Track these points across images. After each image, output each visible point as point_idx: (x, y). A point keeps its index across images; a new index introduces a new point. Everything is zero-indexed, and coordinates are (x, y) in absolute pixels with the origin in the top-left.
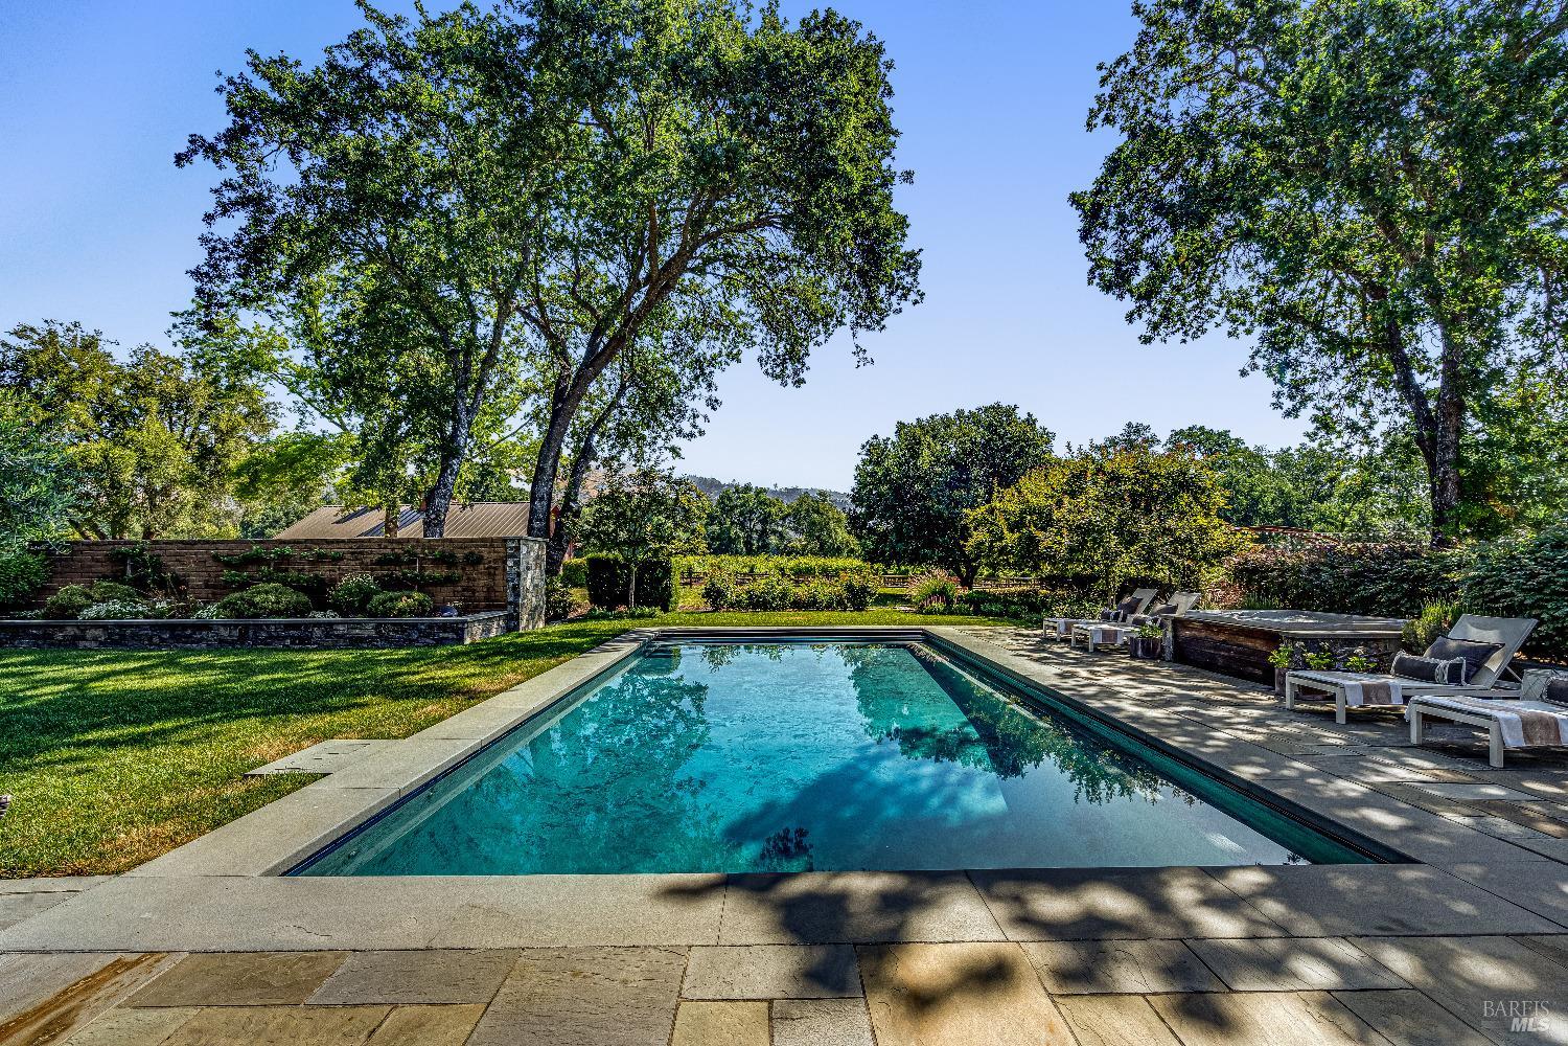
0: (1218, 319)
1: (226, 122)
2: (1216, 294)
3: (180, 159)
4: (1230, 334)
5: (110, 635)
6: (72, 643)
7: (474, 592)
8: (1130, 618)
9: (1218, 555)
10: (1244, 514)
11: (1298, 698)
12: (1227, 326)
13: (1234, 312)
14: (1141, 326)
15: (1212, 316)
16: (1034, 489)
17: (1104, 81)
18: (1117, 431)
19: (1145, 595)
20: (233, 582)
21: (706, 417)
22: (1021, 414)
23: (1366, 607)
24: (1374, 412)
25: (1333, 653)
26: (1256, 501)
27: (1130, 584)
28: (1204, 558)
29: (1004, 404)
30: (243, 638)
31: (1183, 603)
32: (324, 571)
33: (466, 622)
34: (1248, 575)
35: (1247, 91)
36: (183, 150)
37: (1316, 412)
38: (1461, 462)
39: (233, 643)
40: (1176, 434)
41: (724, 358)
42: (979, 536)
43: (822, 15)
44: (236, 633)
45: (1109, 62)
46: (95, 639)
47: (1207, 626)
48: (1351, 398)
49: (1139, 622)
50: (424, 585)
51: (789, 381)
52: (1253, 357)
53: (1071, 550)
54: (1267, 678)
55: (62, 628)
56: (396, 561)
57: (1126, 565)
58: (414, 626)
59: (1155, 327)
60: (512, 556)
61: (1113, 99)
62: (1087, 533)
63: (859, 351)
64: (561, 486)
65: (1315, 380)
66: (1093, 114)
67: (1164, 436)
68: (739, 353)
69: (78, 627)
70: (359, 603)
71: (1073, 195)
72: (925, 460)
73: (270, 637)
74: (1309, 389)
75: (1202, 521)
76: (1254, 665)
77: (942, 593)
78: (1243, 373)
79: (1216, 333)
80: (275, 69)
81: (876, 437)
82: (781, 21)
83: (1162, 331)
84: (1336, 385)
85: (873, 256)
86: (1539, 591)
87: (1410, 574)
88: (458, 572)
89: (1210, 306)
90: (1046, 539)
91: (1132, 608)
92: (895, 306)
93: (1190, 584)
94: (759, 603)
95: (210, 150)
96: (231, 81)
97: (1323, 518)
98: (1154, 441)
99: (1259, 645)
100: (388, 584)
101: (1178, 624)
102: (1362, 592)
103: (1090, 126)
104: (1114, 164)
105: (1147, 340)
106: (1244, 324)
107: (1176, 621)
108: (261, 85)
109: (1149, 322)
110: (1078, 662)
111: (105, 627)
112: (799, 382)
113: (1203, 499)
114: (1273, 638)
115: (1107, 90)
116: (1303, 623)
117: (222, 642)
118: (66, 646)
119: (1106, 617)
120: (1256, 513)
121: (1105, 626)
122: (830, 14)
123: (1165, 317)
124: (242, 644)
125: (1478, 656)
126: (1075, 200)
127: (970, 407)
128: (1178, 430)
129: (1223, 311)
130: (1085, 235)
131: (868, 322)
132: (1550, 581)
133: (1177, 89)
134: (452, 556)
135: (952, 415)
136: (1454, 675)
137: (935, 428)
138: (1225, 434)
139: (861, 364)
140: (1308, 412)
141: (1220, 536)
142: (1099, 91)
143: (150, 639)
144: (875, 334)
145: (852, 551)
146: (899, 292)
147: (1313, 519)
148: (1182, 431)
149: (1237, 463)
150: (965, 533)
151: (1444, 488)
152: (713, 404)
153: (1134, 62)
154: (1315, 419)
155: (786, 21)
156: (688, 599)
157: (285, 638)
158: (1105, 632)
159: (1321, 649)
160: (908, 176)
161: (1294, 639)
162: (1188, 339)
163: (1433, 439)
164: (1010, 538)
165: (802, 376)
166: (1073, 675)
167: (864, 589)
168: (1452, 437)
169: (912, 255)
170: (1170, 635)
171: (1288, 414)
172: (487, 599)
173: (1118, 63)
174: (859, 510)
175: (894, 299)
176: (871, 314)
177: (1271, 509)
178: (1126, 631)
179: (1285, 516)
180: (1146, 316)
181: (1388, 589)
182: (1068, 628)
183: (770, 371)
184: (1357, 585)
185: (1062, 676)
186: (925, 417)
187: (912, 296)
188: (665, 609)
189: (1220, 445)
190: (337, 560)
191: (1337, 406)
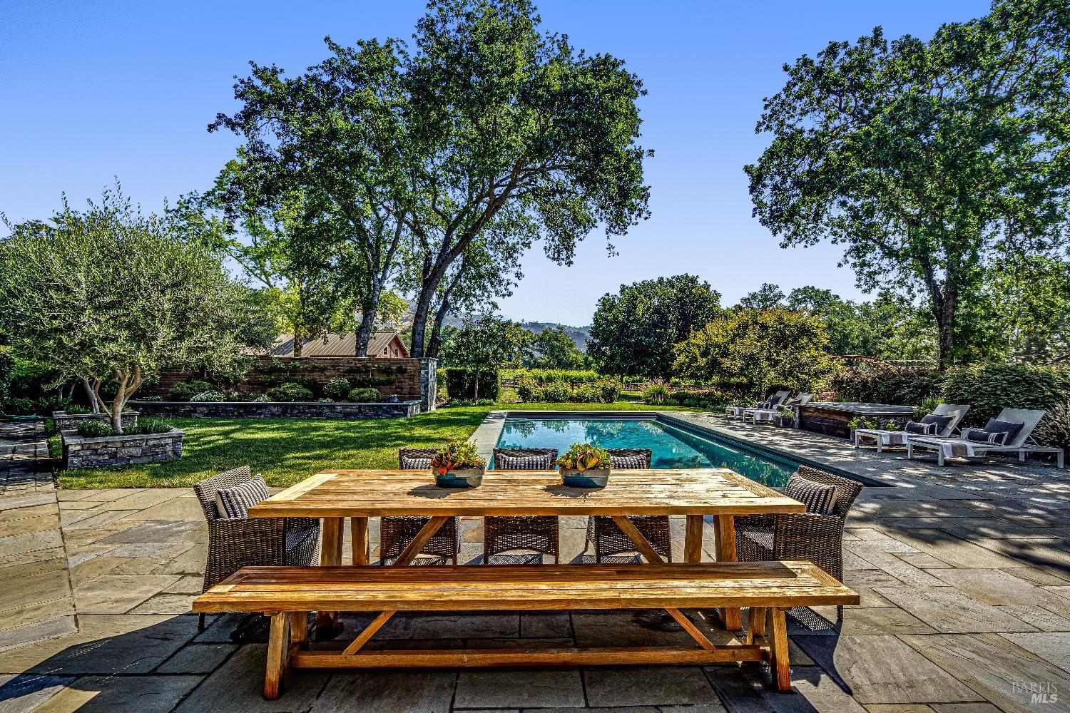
0: (826, 233)
1: (240, 105)
2: (825, 219)
3: (211, 128)
4: (833, 242)
5: (210, 410)
6: (188, 414)
7: (402, 389)
8: (775, 407)
9: (823, 373)
10: (839, 346)
11: (860, 443)
12: (832, 238)
13: (835, 229)
14: (780, 238)
15: (822, 232)
16: (715, 331)
17: (766, 107)
18: (757, 289)
19: (783, 395)
20: (266, 382)
21: (516, 285)
22: (701, 282)
23: (899, 401)
24: (915, 291)
25: (879, 422)
26: (846, 336)
27: (774, 389)
28: (816, 374)
29: (690, 275)
30: (284, 413)
31: (805, 398)
32: (316, 375)
33: (409, 405)
34: (838, 384)
35: (846, 119)
36: (213, 122)
37: (881, 291)
38: (955, 324)
39: (279, 416)
40: (796, 291)
41: (520, 246)
42: (681, 359)
43: (603, 57)
44: (280, 410)
45: (770, 97)
46: (201, 412)
47: (817, 409)
48: (901, 283)
49: (780, 409)
50: (376, 384)
51: (563, 262)
52: (845, 256)
53: (742, 369)
54: (846, 435)
55: (183, 406)
56: (358, 371)
57: (772, 376)
58: (380, 407)
59: (789, 239)
60: (424, 369)
61: (771, 116)
62: (752, 360)
63: (610, 247)
64: (429, 327)
65: (880, 273)
66: (760, 125)
67: (787, 293)
68: (530, 243)
69: (192, 405)
70: (342, 394)
71: (746, 167)
72: (640, 309)
73: (300, 412)
74: (878, 278)
75: (814, 353)
76: (841, 429)
77: (660, 393)
78: (840, 265)
79: (825, 241)
80: (267, 75)
81: (608, 294)
82: (570, 48)
83: (793, 241)
84: (894, 275)
85: (624, 193)
86: (975, 393)
87: (921, 384)
88: (393, 377)
89: (821, 225)
90: (726, 363)
91: (776, 401)
92: (634, 221)
93: (806, 388)
94: (551, 398)
95: (229, 123)
96: (242, 82)
97: (889, 348)
98: (781, 296)
99: (844, 419)
100: (354, 384)
101: (802, 409)
102: (898, 393)
103: (757, 130)
104: (771, 154)
105: (784, 246)
106: (841, 236)
107: (801, 408)
108: (258, 82)
109: (785, 235)
110: (753, 430)
111: (207, 406)
112: (570, 263)
113: (815, 340)
114: (850, 415)
115: (768, 112)
116: (866, 408)
117: (273, 415)
118: (186, 416)
119: (760, 407)
120: (847, 344)
121: (760, 411)
122: (608, 57)
123: (795, 233)
124: (284, 416)
125: (944, 422)
126: (748, 170)
127: (667, 275)
128: (796, 289)
129: (829, 229)
130: (752, 189)
131: (617, 229)
132: (979, 388)
133: (807, 112)
134: (389, 368)
135: (656, 281)
136: (932, 431)
137: (646, 289)
138: (827, 292)
139: (611, 255)
140: (876, 291)
141: (824, 361)
142: (764, 112)
143: (233, 413)
144: (621, 237)
145: (579, 366)
146: (636, 212)
147: (882, 349)
148: (799, 289)
149: (834, 311)
150: (673, 357)
151: (945, 339)
152: (519, 276)
153: (783, 97)
154: (880, 295)
155: (573, 49)
156: (508, 394)
157: (308, 413)
158: (762, 414)
159: (874, 420)
160: (651, 152)
161: (860, 415)
162: (808, 245)
163: (941, 310)
164: (702, 362)
165: (572, 259)
166: (752, 436)
167: (613, 390)
168: (951, 310)
169: (644, 190)
170: (797, 415)
171: (865, 291)
172: (410, 393)
173: (775, 98)
174: (596, 341)
175: (633, 216)
176: (618, 224)
177: (856, 342)
178: (772, 414)
179: (865, 347)
180: (784, 231)
181: (911, 392)
182: (741, 412)
183: (551, 256)
184: (895, 390)
185: (747, 435)
186: (639, 281)
187: (644, 215)
188: (495, 400)
189: (824, 299)
190: (323, 370)
191: (893, 287)
